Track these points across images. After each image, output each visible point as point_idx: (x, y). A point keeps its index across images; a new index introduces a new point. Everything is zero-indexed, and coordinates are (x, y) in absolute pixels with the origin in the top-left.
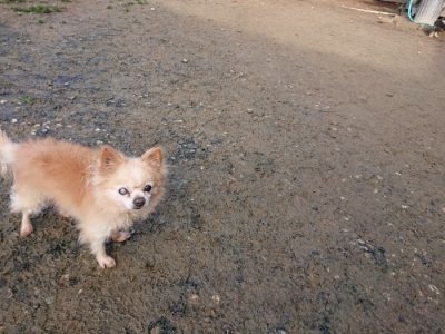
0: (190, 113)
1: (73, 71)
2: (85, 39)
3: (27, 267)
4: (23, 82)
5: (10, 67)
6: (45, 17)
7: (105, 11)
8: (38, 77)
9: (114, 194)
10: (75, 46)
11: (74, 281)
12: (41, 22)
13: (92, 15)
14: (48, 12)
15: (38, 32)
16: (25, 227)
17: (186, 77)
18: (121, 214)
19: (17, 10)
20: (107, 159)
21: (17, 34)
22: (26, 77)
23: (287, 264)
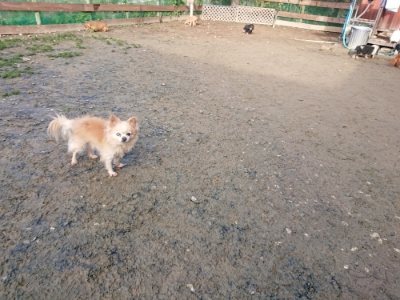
0: (163, 114)
1: (91, 93)
2: (97, 74)
3: (76, 175)
4: (61, 100)
5: (52, 92)
6: (68, 60)
7: (110, 54)
8: (70, 97)
9: (115, 136)
10: (91, 78)
11: (98, 180)
12: (67, 64)
13: (101, 57)
14: (71, 56)
15: (66, 70)
16: (74, 161)
17: (163, 94)
18: (118, 146)
19: (50, 56)
20: (113, 120)
21: (52, 72)
22: (62, 97)
23: (203, 177)
